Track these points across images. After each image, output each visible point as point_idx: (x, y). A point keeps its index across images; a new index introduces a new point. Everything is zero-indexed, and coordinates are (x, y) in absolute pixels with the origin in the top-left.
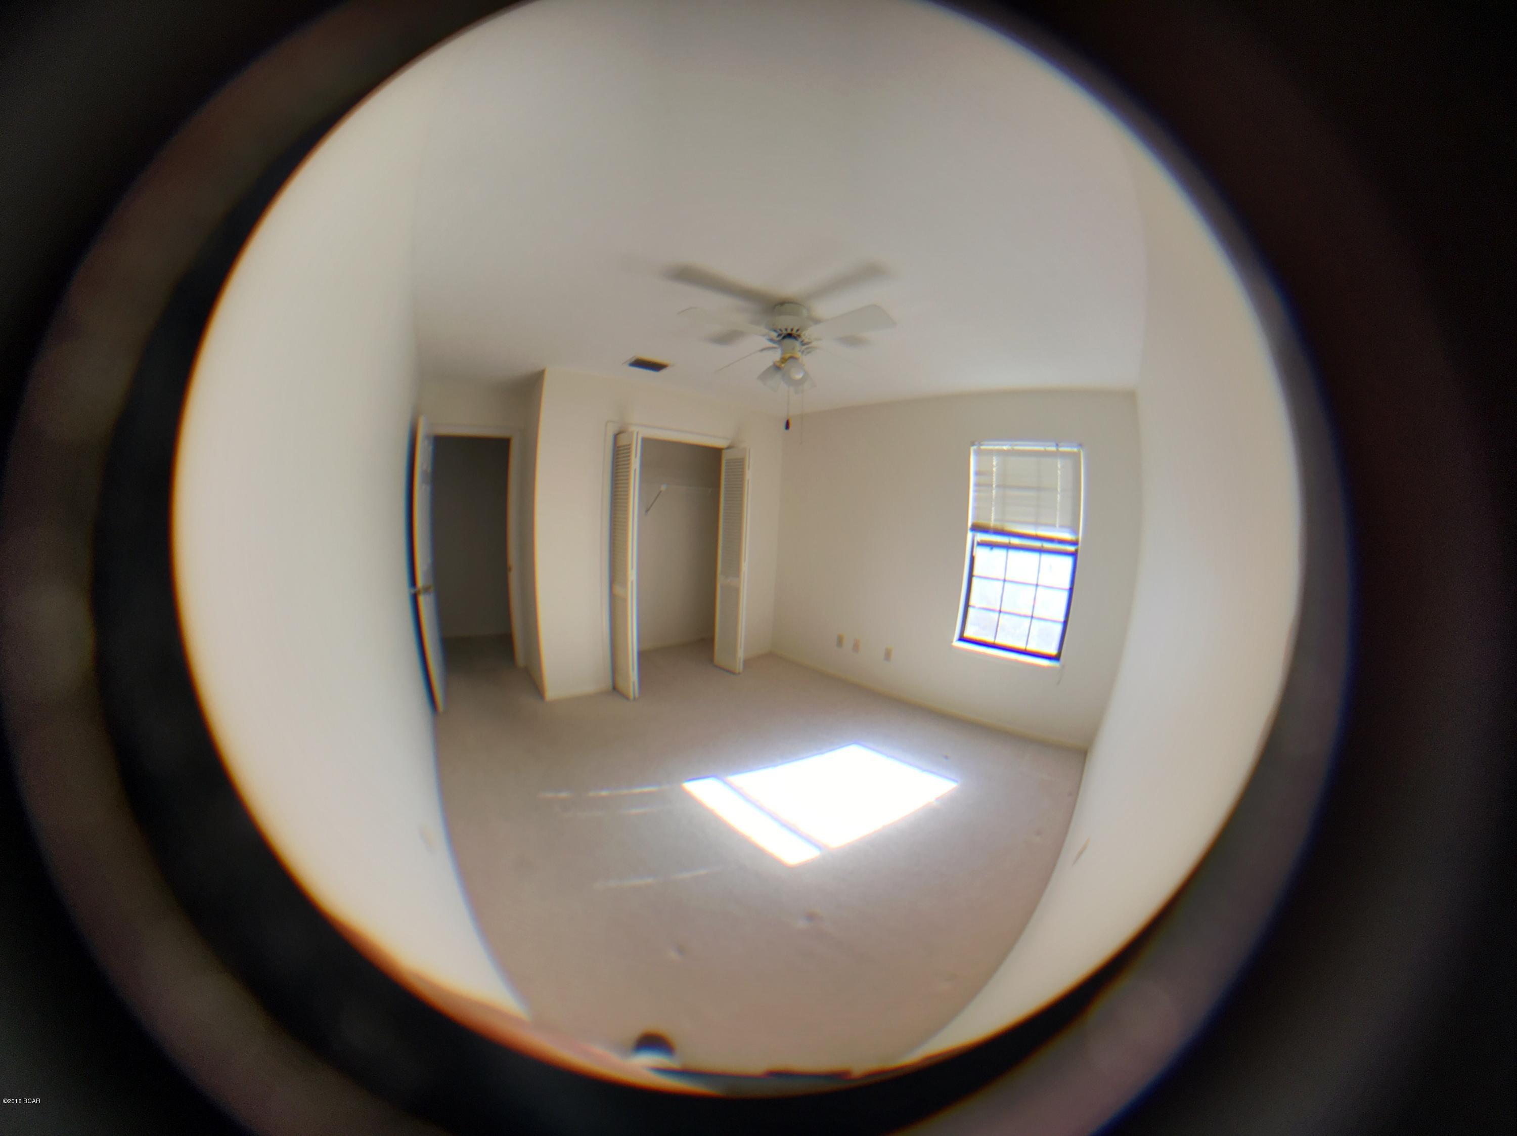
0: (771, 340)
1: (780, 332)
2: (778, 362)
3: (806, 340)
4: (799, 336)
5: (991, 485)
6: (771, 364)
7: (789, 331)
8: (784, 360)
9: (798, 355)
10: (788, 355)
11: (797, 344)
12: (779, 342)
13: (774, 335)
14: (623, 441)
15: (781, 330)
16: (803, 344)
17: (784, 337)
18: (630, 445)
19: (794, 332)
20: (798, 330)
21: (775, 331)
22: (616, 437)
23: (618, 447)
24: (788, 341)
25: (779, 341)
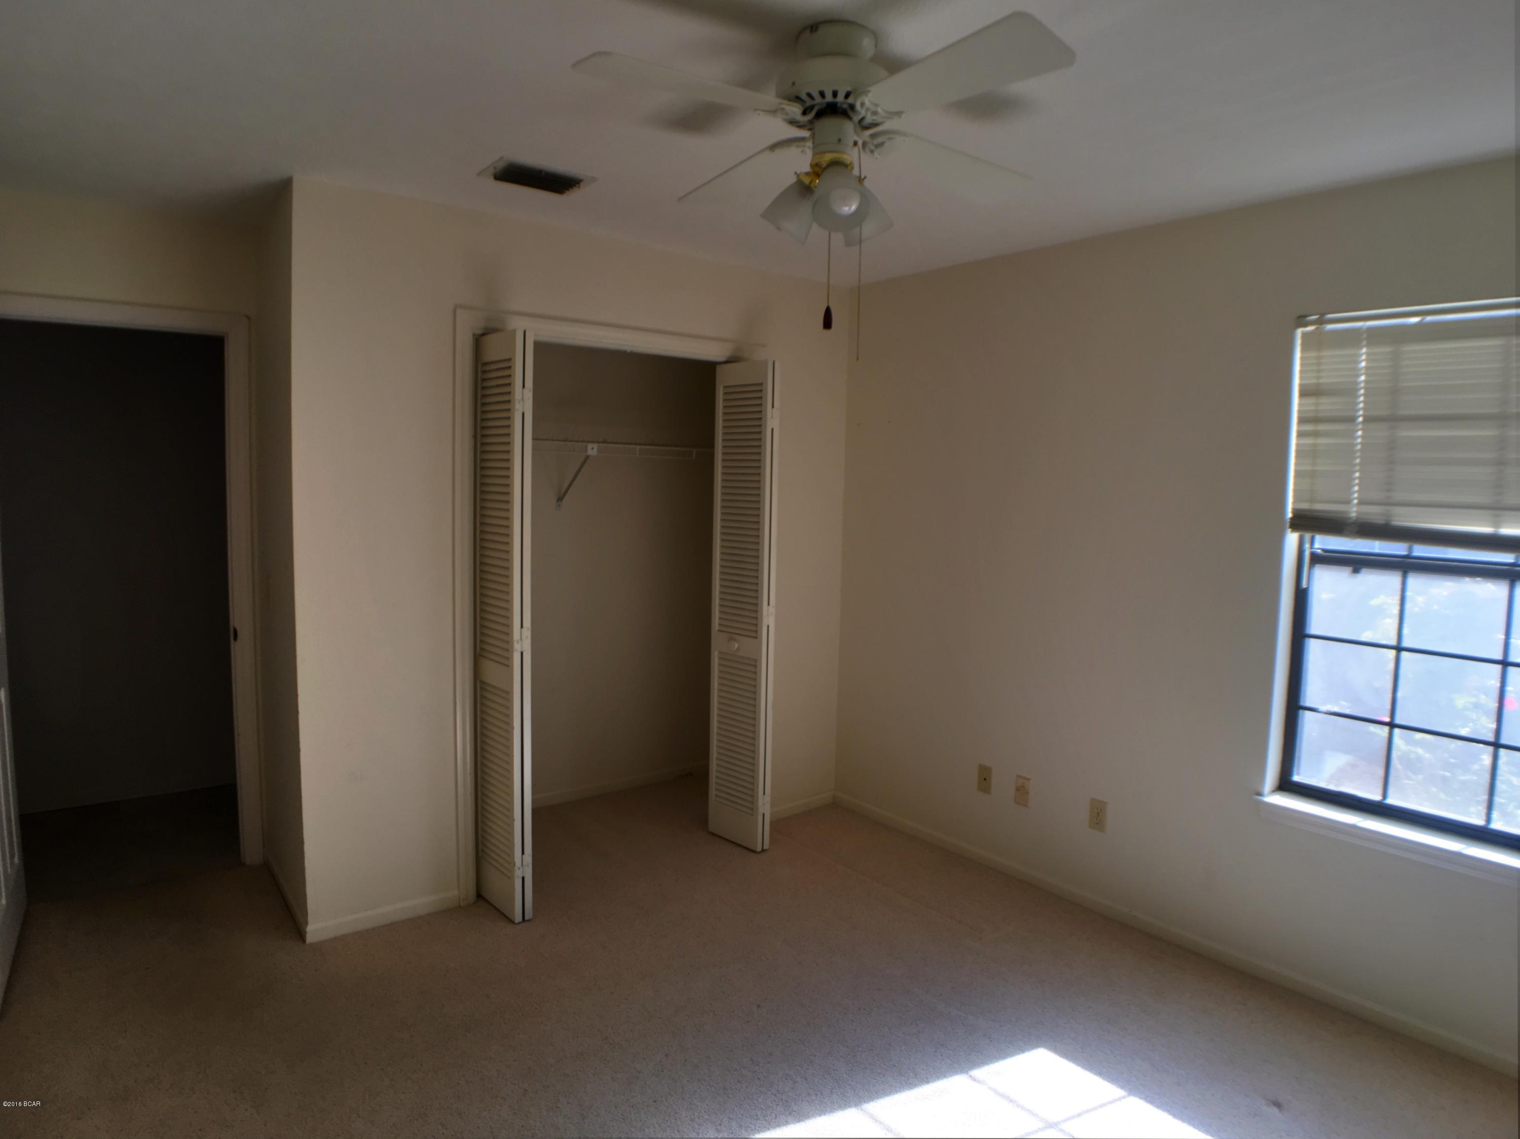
0: (792, 122)
1: (809, 103)
2: (807, 174)
3: (869, 119)
4: (852, 107)
5: (1352, 419)
6: (793, 179)
7: (829, 98)
8: (818, 170)
9: (851, 155)
10: (828, 157)
11: (848, 128)
12: (810, 126)
13: (795, 110)
14: (493, 351)
15: (809, 95)
16: (863, 126)
17: (820, 115)
18: (509, 360)
19: (840, 98)
20: (847, 95)
21: (798, 99)
22: (478, 341)
23: (485, 364)
24: (829, 124)
25: (811, 122)
